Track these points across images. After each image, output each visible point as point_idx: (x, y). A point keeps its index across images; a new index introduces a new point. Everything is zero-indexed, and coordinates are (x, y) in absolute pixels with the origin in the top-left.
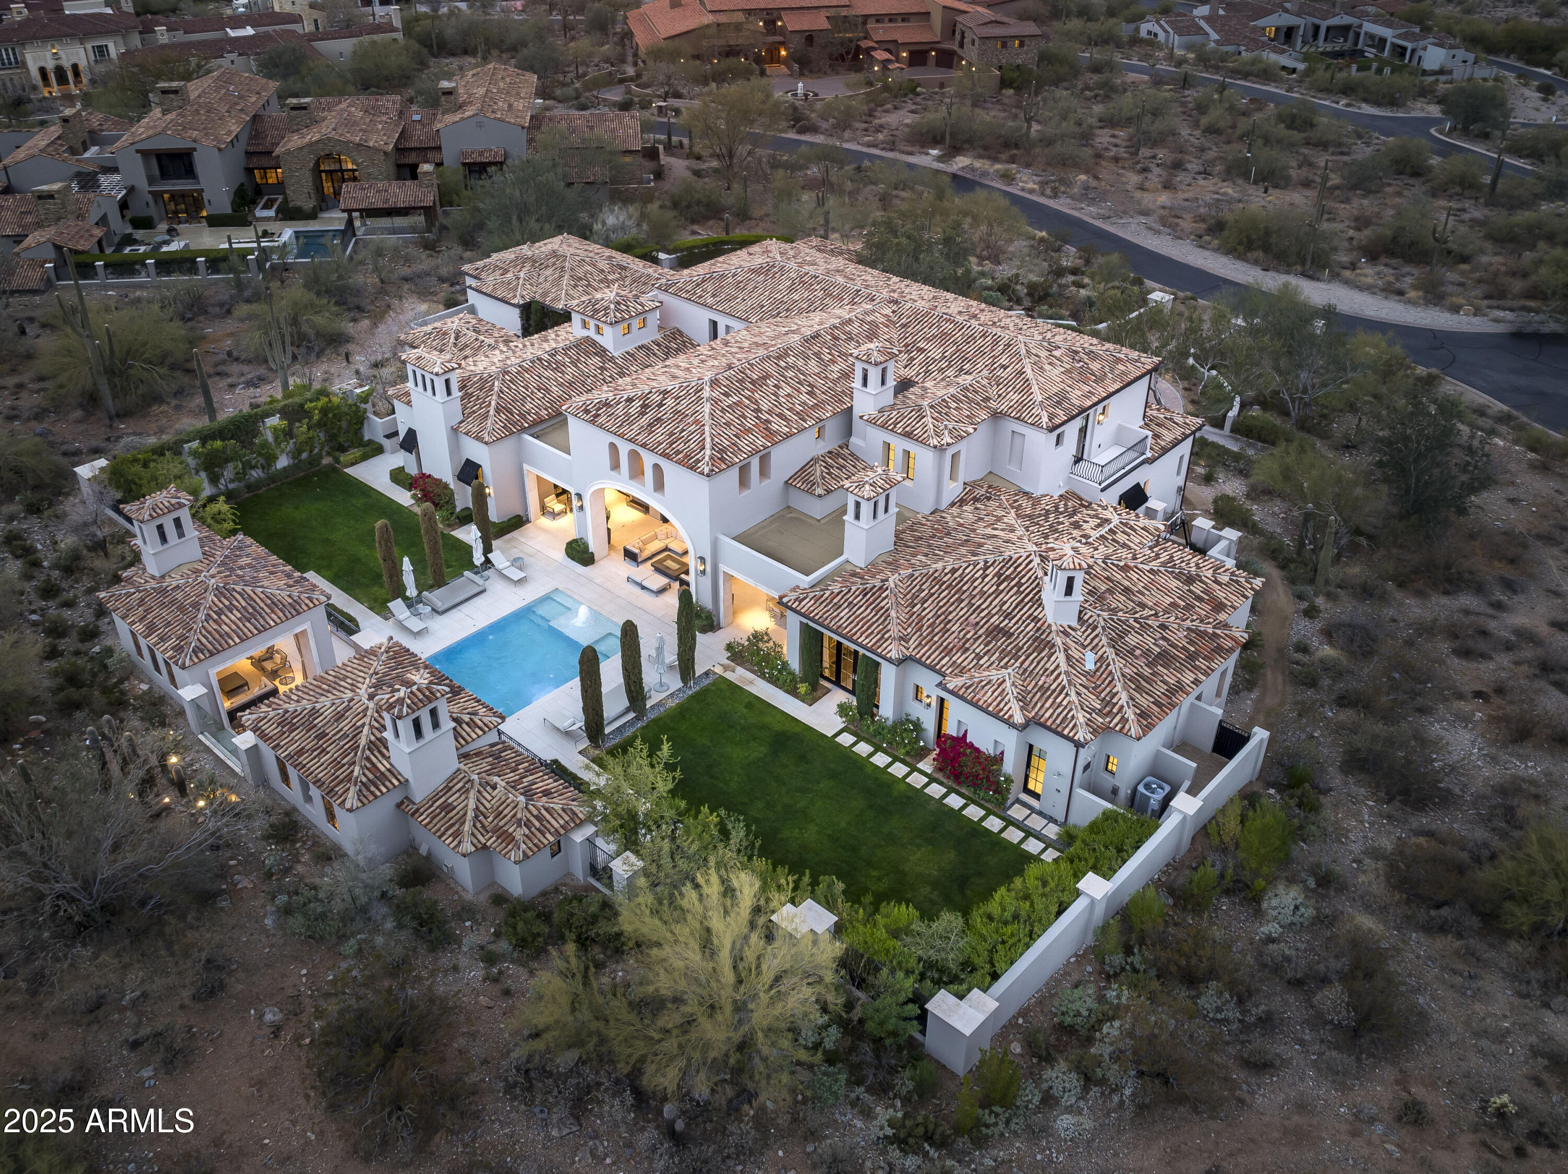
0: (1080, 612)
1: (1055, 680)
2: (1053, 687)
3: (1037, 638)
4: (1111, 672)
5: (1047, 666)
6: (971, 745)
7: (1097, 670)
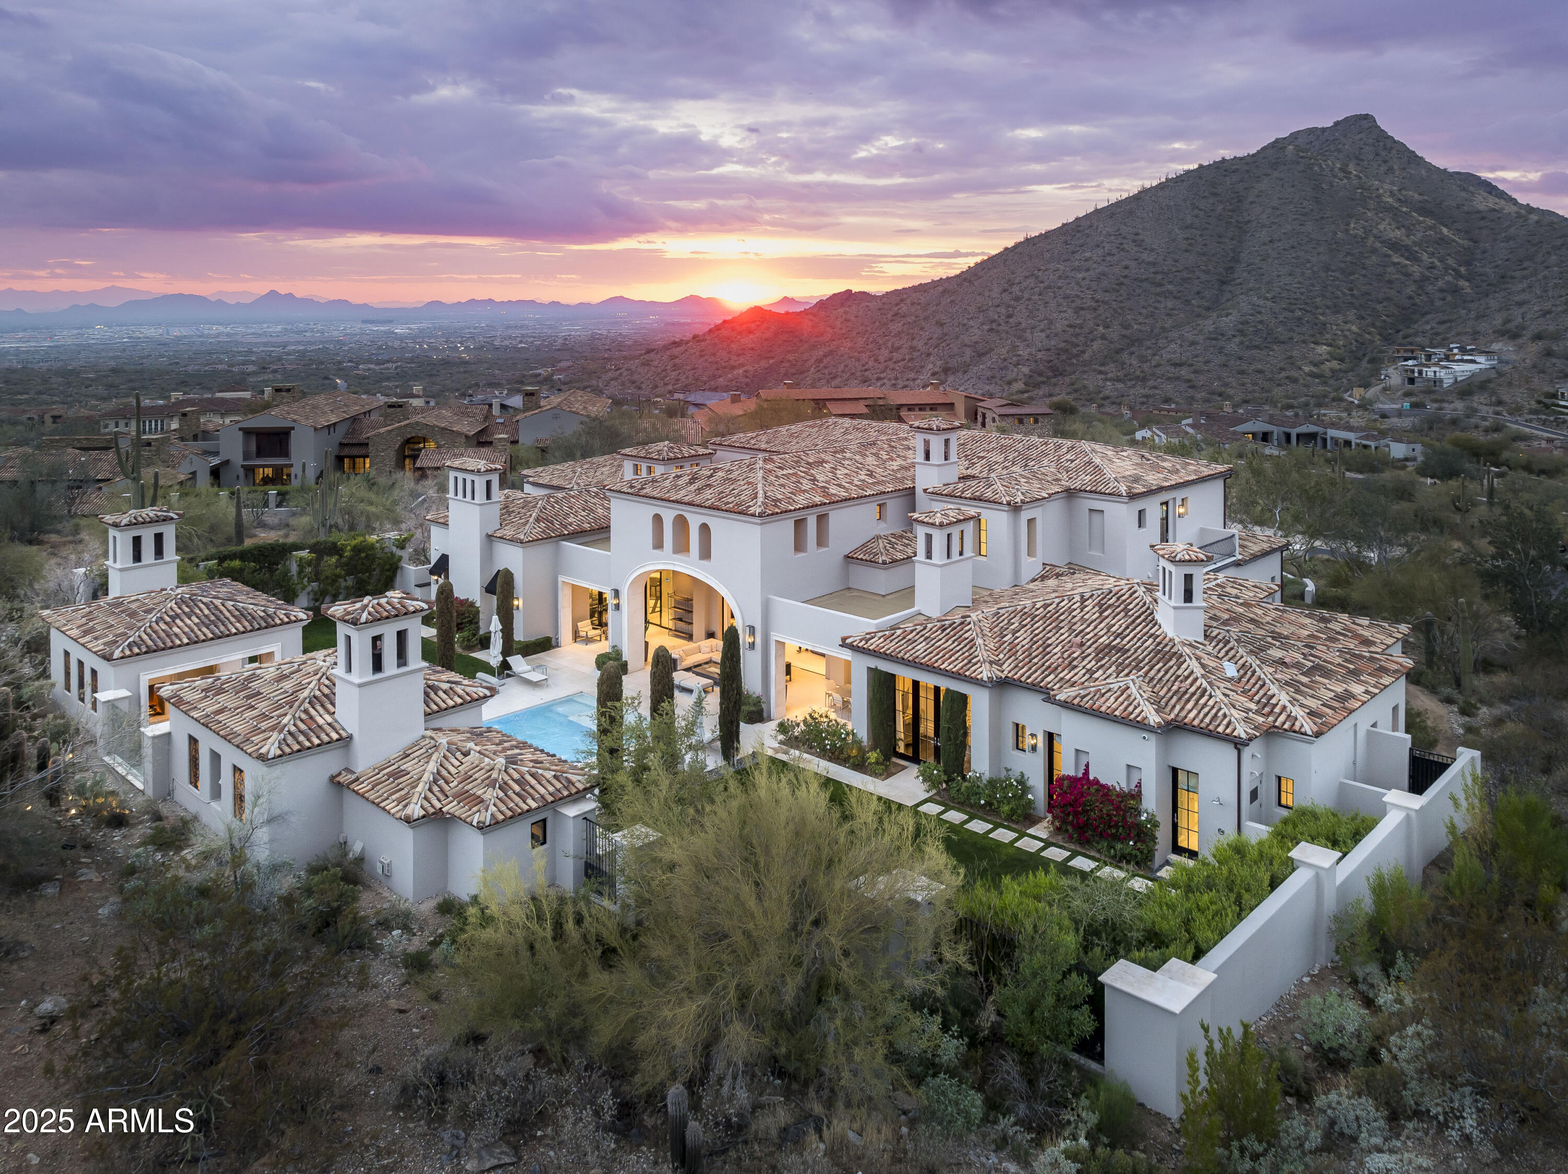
0: (1205, 631)
1: (1191, 685)
2: (1192, 690)
3: (1160, 651)
4: (1259, 678)
5: (1179, 672)
6: (1096, 782)
7: (1242, 677)
